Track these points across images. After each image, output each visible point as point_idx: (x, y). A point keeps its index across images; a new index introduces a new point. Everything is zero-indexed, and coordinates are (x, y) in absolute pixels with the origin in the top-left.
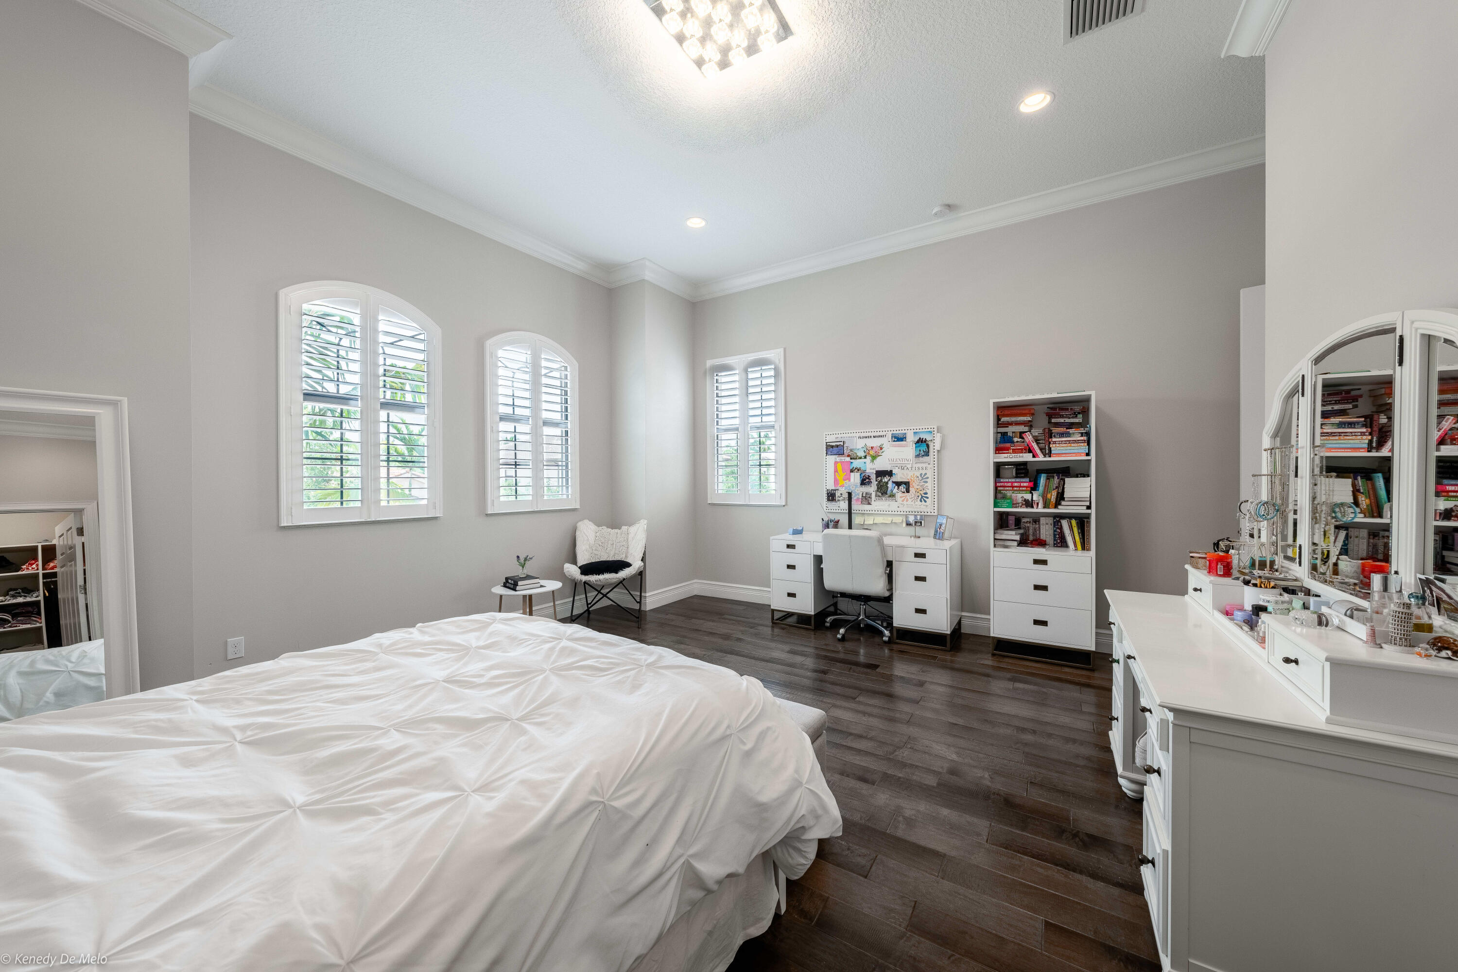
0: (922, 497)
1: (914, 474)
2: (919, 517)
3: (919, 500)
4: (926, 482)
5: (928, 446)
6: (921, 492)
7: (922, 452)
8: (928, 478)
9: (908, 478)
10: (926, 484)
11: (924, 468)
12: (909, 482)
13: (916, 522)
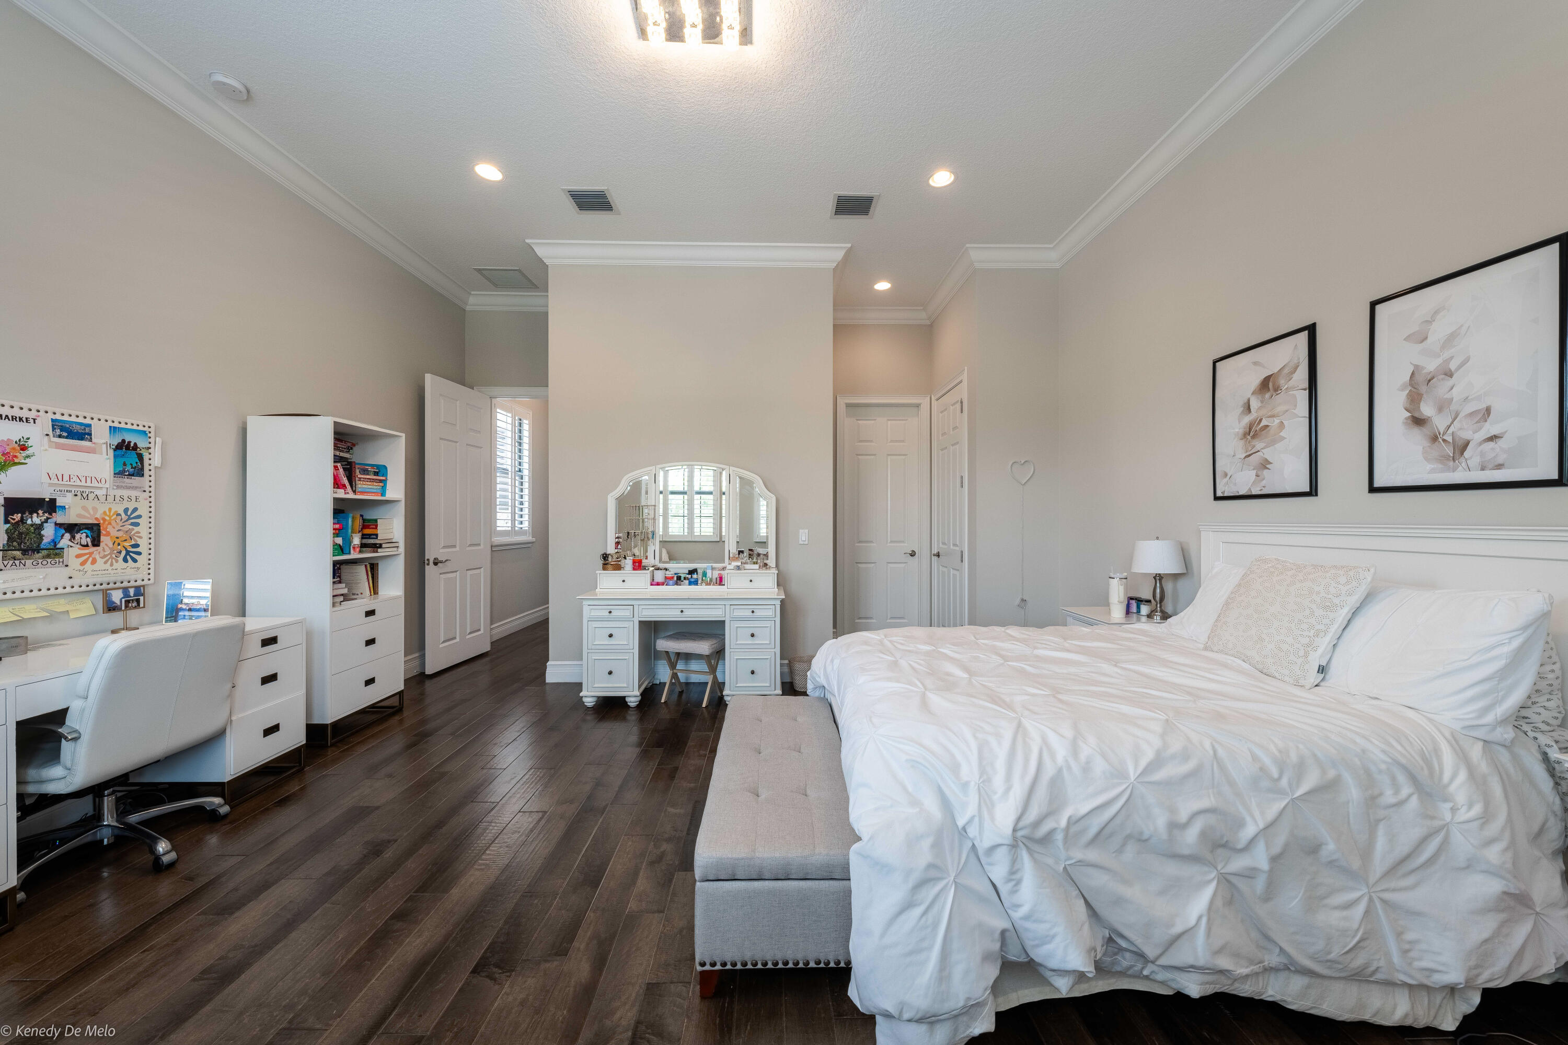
0: (128, 553)
1: (110, 510)
2: (132, 592)
3: (121, 559)
4: (137, 524)
5: (140, 457)
6: (126, 544)
7: (128, 468)
8: (139, 517)
9: (98, 516)
10: (136, 529)
11: (134, 499)
12: (98, 525)
13: (127, 602)
